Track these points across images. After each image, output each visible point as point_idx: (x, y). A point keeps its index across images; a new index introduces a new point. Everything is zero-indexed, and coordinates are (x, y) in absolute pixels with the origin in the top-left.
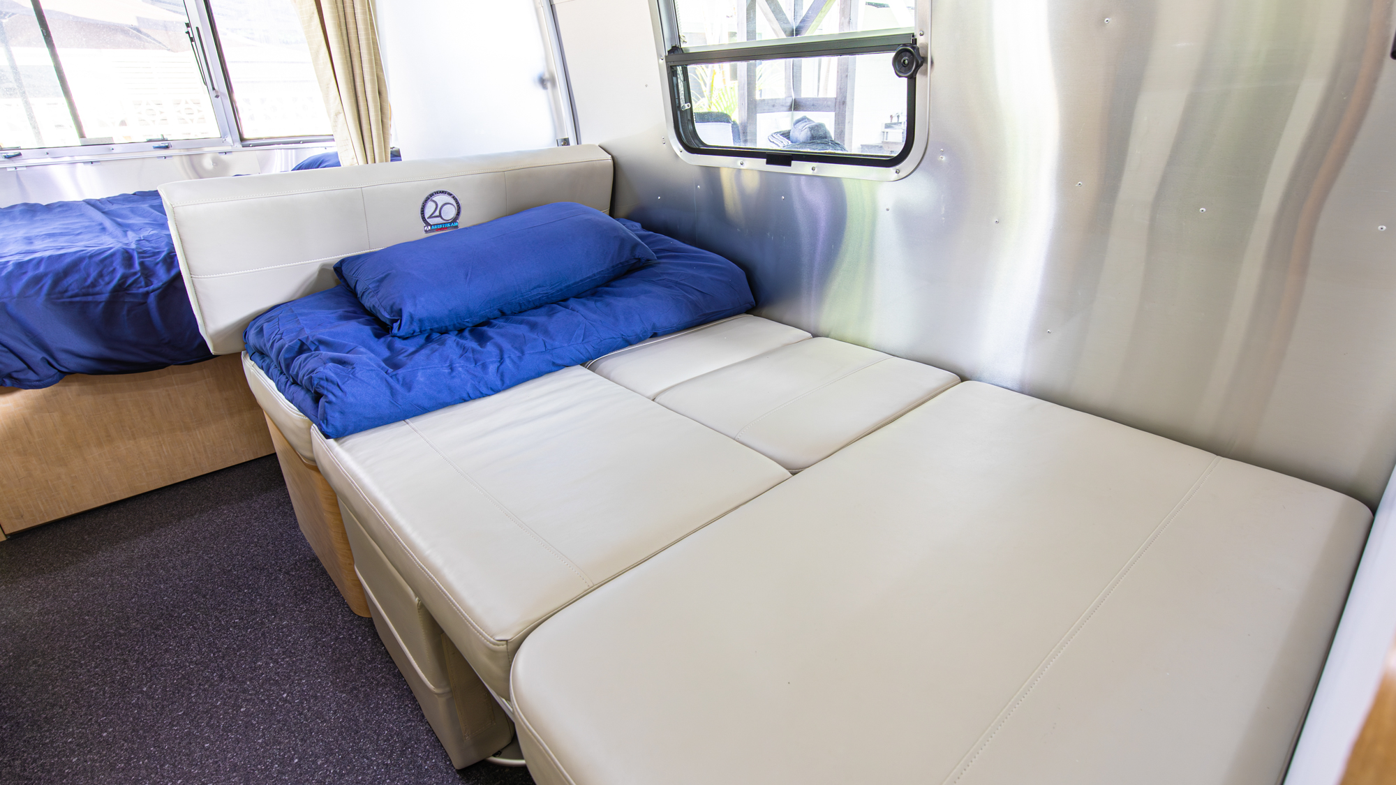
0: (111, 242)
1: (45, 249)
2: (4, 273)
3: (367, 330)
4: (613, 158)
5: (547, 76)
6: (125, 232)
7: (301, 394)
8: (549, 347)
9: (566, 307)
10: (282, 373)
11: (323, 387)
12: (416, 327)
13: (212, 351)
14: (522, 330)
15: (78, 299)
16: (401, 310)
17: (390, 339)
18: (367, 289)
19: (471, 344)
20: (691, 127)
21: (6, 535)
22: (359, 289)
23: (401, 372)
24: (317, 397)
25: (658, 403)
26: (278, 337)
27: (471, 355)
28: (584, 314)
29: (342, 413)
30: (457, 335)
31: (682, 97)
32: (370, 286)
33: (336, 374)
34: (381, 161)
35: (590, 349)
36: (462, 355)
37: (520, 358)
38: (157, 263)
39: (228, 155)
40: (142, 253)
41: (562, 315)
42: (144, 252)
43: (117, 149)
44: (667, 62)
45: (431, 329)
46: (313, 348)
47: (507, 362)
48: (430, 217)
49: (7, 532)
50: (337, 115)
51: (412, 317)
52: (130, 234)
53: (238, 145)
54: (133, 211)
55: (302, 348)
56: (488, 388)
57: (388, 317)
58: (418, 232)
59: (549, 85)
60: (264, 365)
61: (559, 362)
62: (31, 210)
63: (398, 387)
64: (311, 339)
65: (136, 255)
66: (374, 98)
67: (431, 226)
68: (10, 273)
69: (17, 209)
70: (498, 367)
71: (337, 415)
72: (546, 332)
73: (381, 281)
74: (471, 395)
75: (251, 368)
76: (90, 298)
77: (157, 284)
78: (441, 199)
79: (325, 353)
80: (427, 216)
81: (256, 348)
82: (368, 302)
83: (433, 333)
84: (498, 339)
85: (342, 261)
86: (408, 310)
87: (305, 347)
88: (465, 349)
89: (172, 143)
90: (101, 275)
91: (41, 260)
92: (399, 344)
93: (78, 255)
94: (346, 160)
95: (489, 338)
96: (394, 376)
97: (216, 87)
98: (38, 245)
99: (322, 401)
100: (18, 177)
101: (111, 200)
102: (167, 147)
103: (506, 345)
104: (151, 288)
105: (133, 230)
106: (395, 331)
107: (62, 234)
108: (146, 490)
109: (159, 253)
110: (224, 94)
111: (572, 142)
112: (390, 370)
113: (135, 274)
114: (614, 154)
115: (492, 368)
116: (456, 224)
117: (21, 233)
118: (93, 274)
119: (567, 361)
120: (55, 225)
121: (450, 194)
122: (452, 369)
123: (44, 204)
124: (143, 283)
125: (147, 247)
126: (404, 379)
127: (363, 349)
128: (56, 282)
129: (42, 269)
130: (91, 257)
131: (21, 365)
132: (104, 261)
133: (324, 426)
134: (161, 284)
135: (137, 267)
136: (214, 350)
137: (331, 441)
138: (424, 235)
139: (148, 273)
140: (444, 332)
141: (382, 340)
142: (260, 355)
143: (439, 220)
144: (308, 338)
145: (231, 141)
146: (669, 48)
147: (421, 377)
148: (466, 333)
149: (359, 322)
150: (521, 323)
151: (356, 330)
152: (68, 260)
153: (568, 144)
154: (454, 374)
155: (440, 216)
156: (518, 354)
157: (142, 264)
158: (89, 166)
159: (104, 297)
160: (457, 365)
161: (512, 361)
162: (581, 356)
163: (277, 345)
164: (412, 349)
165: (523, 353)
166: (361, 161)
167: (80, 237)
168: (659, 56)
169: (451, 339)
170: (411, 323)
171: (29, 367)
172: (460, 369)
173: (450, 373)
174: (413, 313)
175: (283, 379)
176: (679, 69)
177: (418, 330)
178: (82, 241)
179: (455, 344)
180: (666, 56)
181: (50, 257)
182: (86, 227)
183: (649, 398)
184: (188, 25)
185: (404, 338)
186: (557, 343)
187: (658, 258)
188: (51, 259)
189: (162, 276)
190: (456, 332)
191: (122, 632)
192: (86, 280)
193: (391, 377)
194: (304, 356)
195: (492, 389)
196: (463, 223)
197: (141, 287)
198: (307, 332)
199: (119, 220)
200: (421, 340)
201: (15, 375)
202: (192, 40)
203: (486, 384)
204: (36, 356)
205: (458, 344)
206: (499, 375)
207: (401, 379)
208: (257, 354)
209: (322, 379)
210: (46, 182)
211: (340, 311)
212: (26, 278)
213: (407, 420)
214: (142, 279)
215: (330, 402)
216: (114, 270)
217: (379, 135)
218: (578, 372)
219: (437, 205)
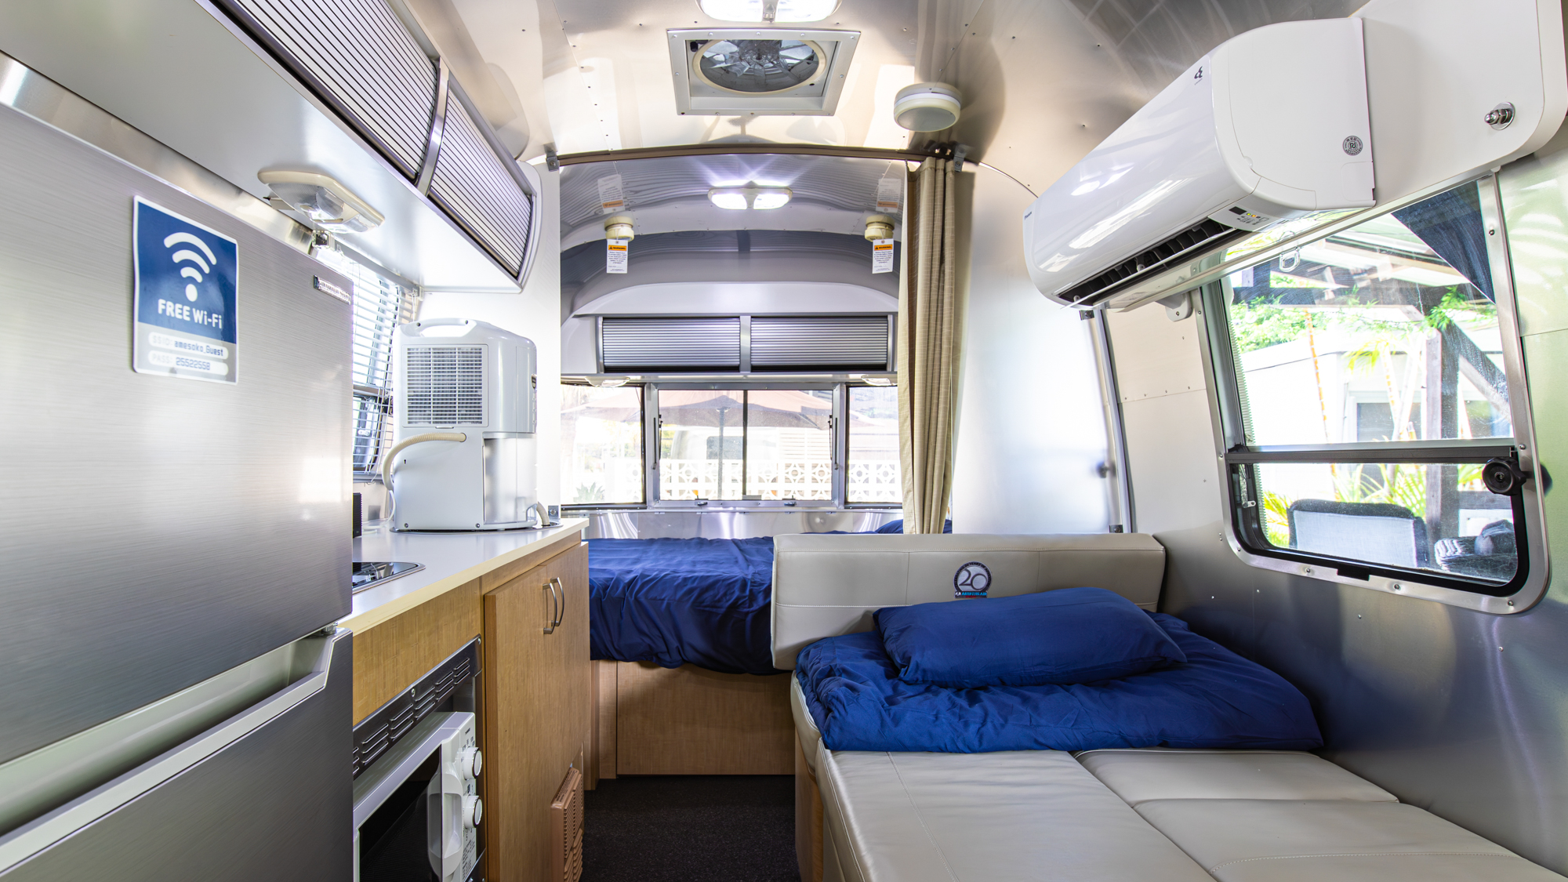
0: (737, 572)
1: (701, 571)
2: (676, 583)
3: (880, 669)
4: (1166, 550)
5: (1107, 465)
6: (748, 566)
7: (819, 709)
8: (1034, 723)
9: (1067, 690)
10: (812, 691)
11: (833, 704)
12: (919, 676)
13: (774, 664)
14: (1013, 701)
15: (707, 609)
16: (910, 658)
17: (897, 681)
18: (890, 636)
19: (962, 702)
20: (1255, 526)
21: (617, 775)
22: (886, 635)
23: (894, 708)
24: (829, 711)
25: (1136, 811)
26: (818, 660)
27: (958, 711)
28: (1080, 700)
29: (841, 729)
30: (954, 692)
31: (1244, 494)
32: (894, 634)
33: (845, 696)
34: (934, 532)
35: (1080, 738)
36: (949, 709)
37: (1003, 726)
38: (760, 592)
39: (833, 514)
40: (753, 583)
41: (1059, 696)
42: (755, 582)
43: (762, 504)
44: (1226, 460)
45: (933, 681)
46: (837, 674)
47: (989, 725)
48: (962, 584)
49: (619, 773)
50: (908, 492)
51: (918, 666)
52: (751, 567)
53: (842, 507)
54: (758, 551)
55: (830, 673)
56: (965, 745)
57: (899, 662)
58: (948, 595)
59: (1108, 474)
60: (804, 682)
61: (1041, 740)
62: (701, 543)
63: (888, 720)
64: (838, 666)
65: (749, 584)
66: (939, 481)
67: (962, 592)
68: (679, 584)
69: (693, 541)
70: (979, 729)
71: (837, 730)
72: (1036, 708)
73: (902, 631)
74: (948, 747)
75: (795, 683)
76: (714, 610)
77: (755, 607)
78: (974, 570)
79: (844, 680)
80: (959, 583)
81: (801, 667)
82: (890, 647)
83: (931, 683)
84: (987, 703)
85: (881, 610)
86: (916, 658)
87: (833, 673)
88: (954, 705)
89: (797, 502)
90: (725, 594)
91: (697, 577)
92: (902, 687)
93: (718, 577)
94: (907, 528)
95: (980, 701)
96: (888, 711)
97: (838, 462)
98: (698, 567)
99: (830, 715)
100: (700, 518)
101: (747, 541)
102: (793, 505)
103: (992, 709)
104: (752, 609)
105: (753, 565)
106: (902, 675)
107: (713, 562)
108: (703, 773)
109: (763, 584)
110: (842, 468)
111: (1126, 530)
112: (886, 705)
113: (745, 597)
114: (1168, 545)
115: (973, 728)
116: (984, 594)
117: (691, 558)
118: (721, 593)
119: (1051, 742)
120: (710, 555)
121: (983, 566)
122: (937, 717)
123: (709, 539)
124: (747, 605)
125: (758, 579)
126: (895, 715)
127: (871, 683)
128: (700, 595)
129: (695, 584)
130: (724, 580)
131: (664, 649)
132: (729, 584)
133: (826, 736)
134: (758, 607)
135: (747, 592)
136: (776, 664)
137: (828, 752)
138: (954, 599)
139: (753, 597)
140: (944, 685)
141: (891, 681)
142: (803, 673)
143: (969, 588)
144: (836, 665)
145: (837, 505)
146: (1230, 445)
147: (908, 717)
148: (963, 693)
149: (878, 663)
150: (1016, 694)
151: (874, 667)
152: (711, 580)
153: (1122, 531)
154: (937, 723)
155: (971, 584)
156: (1002, 721)
157: (751, 591)
158: (742, 515)
159: (722, 610)
160: (942, 716)
161: (994, 726)
162: (1070, 743)
163: (815, 667)
164: (911, 694)
165: (1006, 721)
166: (918, 532)
167: (722, 566)
168: (1218, 453)
169: (945, 694)
170: (916, 671)
171: (668, 652)
172: (944, 720)
173: (934, 721)
174: (919, 662)
175: (812, 695)
176: (1242, 467)
177: (920, 679)
178: (722, 568)
179: (947, 698)
180: (1225, 454)
181: (702, 577)
182: (727, 559)
183: (1129, 804)
184: (831, 417)
185: (907, 683)
186: (1043, 722)
187: (1189, 662)
188: (703, 578)
189: (760, 602)
190: (955, 690)
191: (657, 875)
192: (716, 596)
193: (885, 711)
194: (829, 679)
195: (969, 748)
196: (990, 593)
197: (745, 608)
198: (838, 662)
199: (747, 556)
200: (922, 688)
201: (660, 655)
202: (831, 427)
203: (964, 741)
204: (674, 643)
205: (950, 698)
206: (978, 736)
207: (892, 715)
208: (801, 673)
209: (833, 697)
210: (715, 524)
211: (867, 651)
212: (685, 589)
213: (889, 753)
214: (748, 602)
215: (834, 717)
216: (734, 592)
217: (936, 510)
218: (1063, 759)
219: (970, 574)
